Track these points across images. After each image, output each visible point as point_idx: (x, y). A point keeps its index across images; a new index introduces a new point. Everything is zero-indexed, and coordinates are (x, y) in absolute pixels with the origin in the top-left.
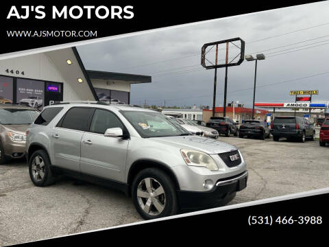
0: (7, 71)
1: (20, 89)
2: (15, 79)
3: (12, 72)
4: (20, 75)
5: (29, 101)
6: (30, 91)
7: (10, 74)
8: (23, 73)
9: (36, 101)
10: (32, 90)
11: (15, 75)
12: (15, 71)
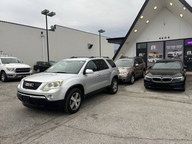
0: (160, 38)
1: (167, 47)
2: (164, 42)
3: (162, 38)
4: (167, 39)
5: (173, 53)
6: (173, 47)
7: (161, 40)
8: (169, 38)
9: (177, 52)
10: (175, 46)
11: (164, 40)
12: (164, 38)
